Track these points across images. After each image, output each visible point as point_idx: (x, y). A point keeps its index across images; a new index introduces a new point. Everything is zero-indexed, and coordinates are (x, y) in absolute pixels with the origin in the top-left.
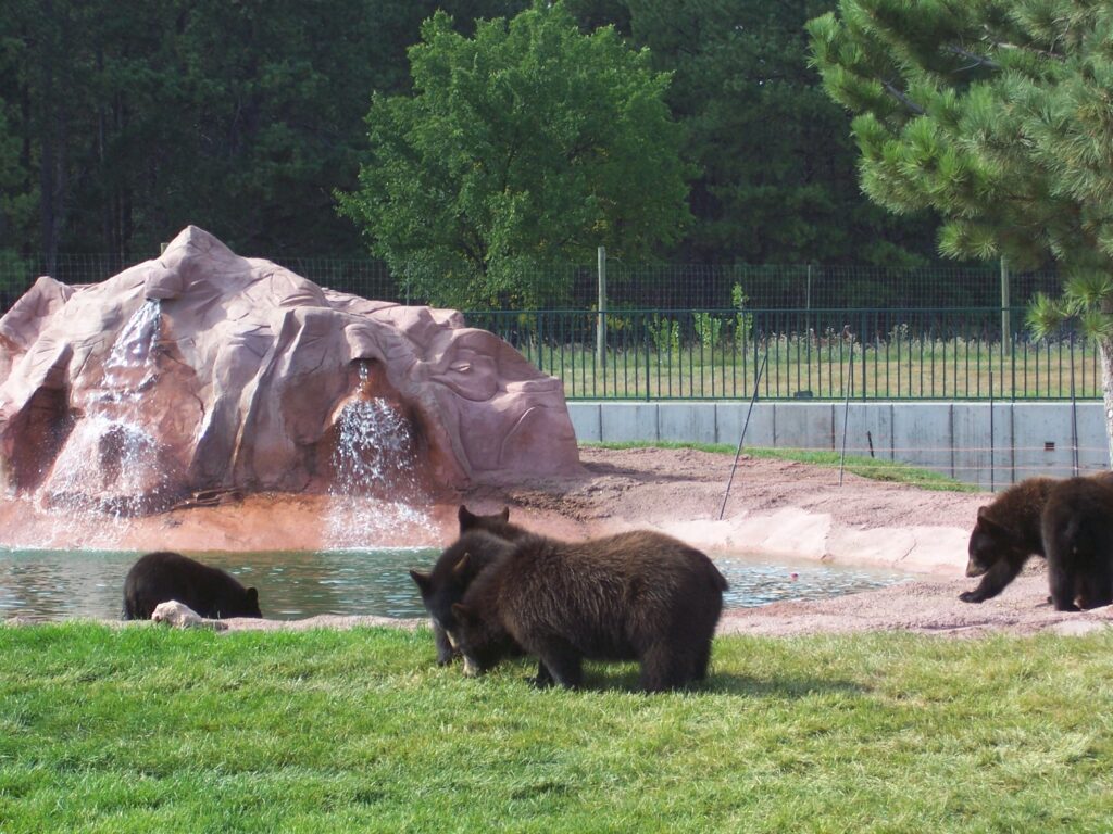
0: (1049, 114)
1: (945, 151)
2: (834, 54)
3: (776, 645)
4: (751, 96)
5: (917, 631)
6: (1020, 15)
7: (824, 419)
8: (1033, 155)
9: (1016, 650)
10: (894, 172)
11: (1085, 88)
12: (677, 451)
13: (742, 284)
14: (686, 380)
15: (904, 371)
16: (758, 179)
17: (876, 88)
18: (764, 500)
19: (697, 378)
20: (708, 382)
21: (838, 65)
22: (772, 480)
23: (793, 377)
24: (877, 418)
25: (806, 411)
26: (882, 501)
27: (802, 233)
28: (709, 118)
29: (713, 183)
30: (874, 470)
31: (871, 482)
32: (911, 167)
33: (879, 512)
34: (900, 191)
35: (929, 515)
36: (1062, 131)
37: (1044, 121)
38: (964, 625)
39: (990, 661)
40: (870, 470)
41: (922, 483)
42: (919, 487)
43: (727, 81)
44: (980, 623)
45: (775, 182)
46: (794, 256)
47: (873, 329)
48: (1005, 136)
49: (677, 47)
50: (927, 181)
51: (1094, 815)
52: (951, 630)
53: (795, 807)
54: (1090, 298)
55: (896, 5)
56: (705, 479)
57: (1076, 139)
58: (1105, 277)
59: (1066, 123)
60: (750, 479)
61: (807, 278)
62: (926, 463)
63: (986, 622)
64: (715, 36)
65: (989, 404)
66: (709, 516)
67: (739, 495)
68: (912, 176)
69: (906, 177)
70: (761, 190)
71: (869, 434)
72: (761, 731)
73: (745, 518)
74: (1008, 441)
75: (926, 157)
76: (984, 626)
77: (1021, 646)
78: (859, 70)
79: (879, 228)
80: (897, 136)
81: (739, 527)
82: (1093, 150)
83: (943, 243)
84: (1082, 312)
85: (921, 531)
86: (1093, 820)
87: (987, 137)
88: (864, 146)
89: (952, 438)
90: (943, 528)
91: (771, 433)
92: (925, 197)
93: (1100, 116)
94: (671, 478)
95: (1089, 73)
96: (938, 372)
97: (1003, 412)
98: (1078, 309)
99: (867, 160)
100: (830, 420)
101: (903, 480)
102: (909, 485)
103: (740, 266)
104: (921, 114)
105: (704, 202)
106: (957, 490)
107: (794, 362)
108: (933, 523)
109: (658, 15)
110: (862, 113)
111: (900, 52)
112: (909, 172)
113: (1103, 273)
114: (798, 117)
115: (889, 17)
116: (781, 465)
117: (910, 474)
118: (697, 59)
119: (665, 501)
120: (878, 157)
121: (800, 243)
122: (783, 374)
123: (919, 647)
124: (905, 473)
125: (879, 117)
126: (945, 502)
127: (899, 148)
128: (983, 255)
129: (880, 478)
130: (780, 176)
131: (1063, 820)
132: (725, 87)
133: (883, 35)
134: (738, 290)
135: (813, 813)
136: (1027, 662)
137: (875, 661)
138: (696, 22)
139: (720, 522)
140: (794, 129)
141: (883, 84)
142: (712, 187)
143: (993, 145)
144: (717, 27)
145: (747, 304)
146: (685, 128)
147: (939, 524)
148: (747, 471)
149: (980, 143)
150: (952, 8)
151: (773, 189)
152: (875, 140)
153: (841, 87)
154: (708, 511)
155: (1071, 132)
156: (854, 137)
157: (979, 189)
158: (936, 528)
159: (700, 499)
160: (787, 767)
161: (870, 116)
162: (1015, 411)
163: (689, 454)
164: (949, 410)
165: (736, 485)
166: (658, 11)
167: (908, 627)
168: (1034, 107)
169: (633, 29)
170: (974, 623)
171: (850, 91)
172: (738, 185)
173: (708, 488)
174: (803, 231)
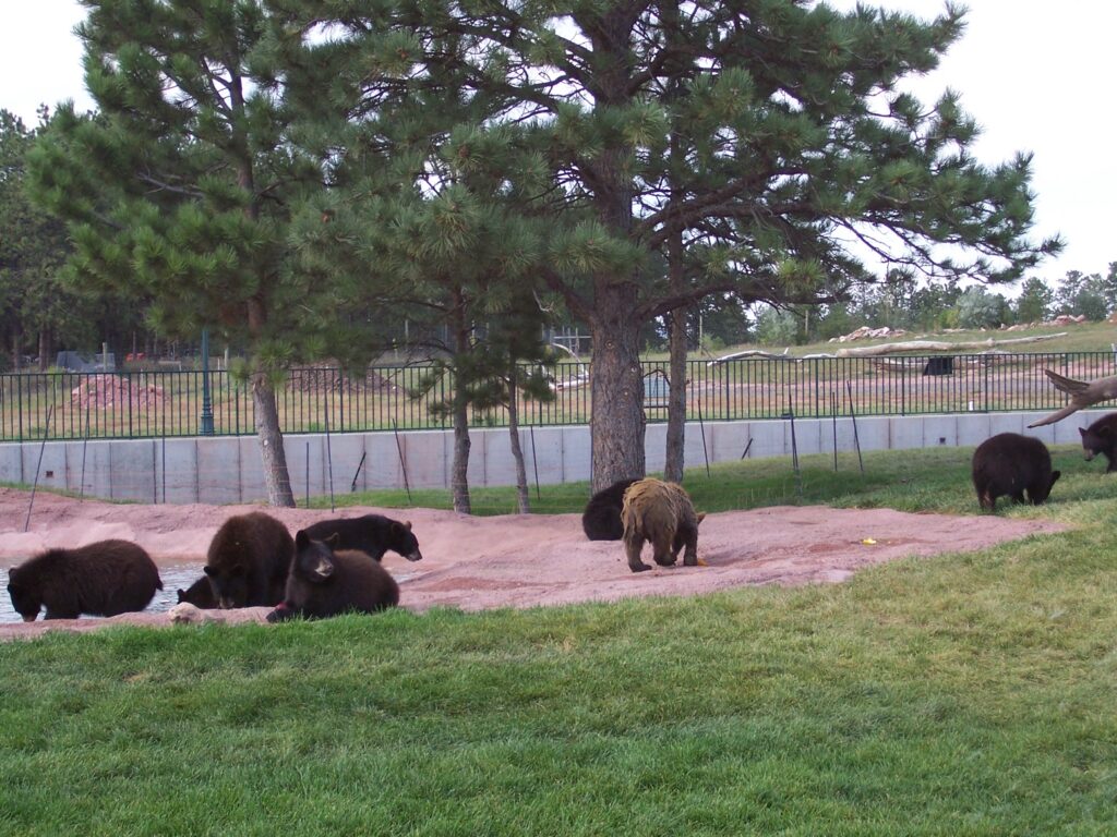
1: (169, 251)
21: (57, 186)
32: (138, 264)
68: (139, 270)
75: (153, 256)
80: (112, 241)
81: (48, 537)
112: (137, 267)
120: (96, 256)
152: (94, 244)
153: (58, 203)
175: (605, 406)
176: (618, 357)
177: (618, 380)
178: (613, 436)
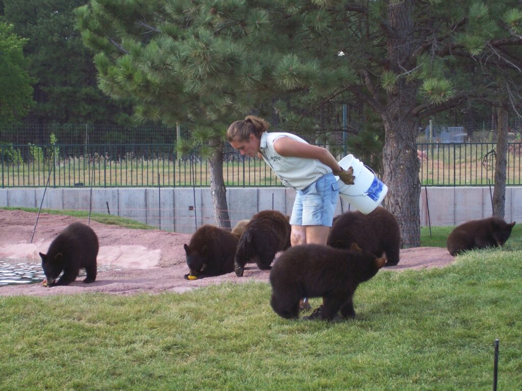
0: (179, 54)
1: (136, 71)
2: (86, 25)
3: (38, 300)
4: (61, 44)
5: (107, 292)
6: (169, 9)
7: (86, 196)
8: (173, 73)
9: (149, 301)
10: (113, 79)
11: (195, 43)
12: (13, 211)
13: (55, 133)
14: (26, 178)
15: (129, 174)
16: (65, 84)
17: (105, 41)
18: (52, 233)
19: (31, 177)
20: (37, 179)
21: (87, 30)
22: (56, 225)
23: (77, 176)
24: (111, 195)
25: (78, 192)
26: (107, 234)
27: (84, 108)
28: (41, 55)
29: (44, 85)
30: (106, 219)
31: (104, 225)
32: (120, 78)
33: (105, 239)
34: (116, 89)
35: (128, 240)
36: (185, 62)
37: (177, 57)
38: (129, 290)
39: (136, 306)
40: (104, 220)
41: (128, 225)
42: (127, 227)
43: (50, 37)
44: (136, 288)
45: (72, 86)
46: (81, 120)
47: (118, 154)
48: (160, 64)
49: (26, 21)
50: (128, 84)
51: (174, 374)
52: (122, 292)
53: (37, 374)
54: (203, 140)
55: (114, 2)
56: (25, 224)
57: (191, 66)
58: (210, 130)
59: (187, 58)
60: (46, 224)
61: (85, 130)
62: (134, 216)
63: (138, 288)
64: (44, 16)
65: (158, 189)
66: (26, 241)
67: (40, 231)
68: (121, 82)
69: (118, 83)
70: (65, 88)
71: (107, 203)
72: (26, 339)
73: (43, 242)
74: (172, 206)
75: (127, 73)
76: (138, 290)
77: (152, 299)
78: (98, 32)
79: (121, 106)
80: (115, 64)
81: (40, 247)
82: (198, 71)
83: (136, 114)
84: (200, 146)
85: (124, 248)
86: (174, 377)
87: (152, 65)
88: (99, 68)
89: (146, 204)
90: (134, 246)
91: (61, 202)
92: (127, 92)
93: (201, 55)
94: (9, 224)
95: (197, 36)
96: (145, 174)
97: (170, 192)
98: (198, 144)
99: (101, 75)
100: (89, 196)
101: (119, 224)
102: (121, 226)
103: (55, 125)
104: (126, 53)
105: (39, 95)
106: (144, 229)
107: (77, 170)
108: (130, 244)
109: (17, 5)
110: (98, 53)
111: (116, 24)
112: (119, 81)
113: (209, 128)
114: (83, 54)
115: (111, 8)
116: (62, 218)
117: (123, 221)
118: (35, 26)
119: (5, 235)
120: (106, 73)
121: (84, 113)
122: (72, 175)
123: (106, 300)
124: (121, 221)
125: (107, 54)
126: (136, 234)
127: (116, 69)
128: (154, 120)
129: (109, 223)
130: (73, 82)
131: (160, 377)
132: (49, 39)
133: (108, 16)
134: (53, 136)
135: (45, 376)
136: (154, 306)
137: (84, 306)
138: (35, 9)
139: (31, 244)
140: (81, 61)
141: (109, 40)
142: (43, 87)
143: (154, 68)
144: (45, 12)
145: (57, 143)
146: (30, 59)
147: (133, 244)
148: (45, 220)
149: (149, 67)
150: (141, 5)
151: (71, 88)
152: (104, 66)
153: (89, 40)
154: (26, 240)
155: (189, 63)
156: (94, 63)
157: (152, 88)
158: (131, 246)
159: (22, 234)
160: (36, 355)
161: (102, 54)
162: (175, 192)
163: (18, 213)
164: (144, 192)
165: (39, 227)
166: (18, 3)
167: (102, 291)
168: (173, 50)
169: (5, 12)
170: (133, 288)
171: (93, 42)
172: (54, 86)
173: (26, 228)
174: (85, 108)
175: (389, 175)
176: (397, 142)
177: (396, 158)
178: (394, 195)
